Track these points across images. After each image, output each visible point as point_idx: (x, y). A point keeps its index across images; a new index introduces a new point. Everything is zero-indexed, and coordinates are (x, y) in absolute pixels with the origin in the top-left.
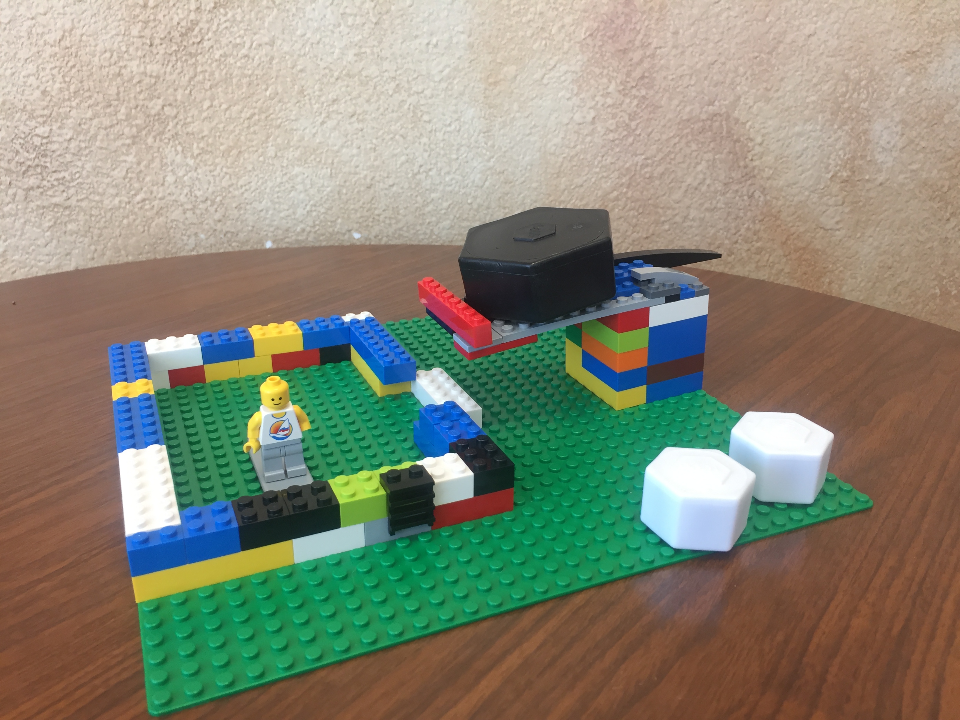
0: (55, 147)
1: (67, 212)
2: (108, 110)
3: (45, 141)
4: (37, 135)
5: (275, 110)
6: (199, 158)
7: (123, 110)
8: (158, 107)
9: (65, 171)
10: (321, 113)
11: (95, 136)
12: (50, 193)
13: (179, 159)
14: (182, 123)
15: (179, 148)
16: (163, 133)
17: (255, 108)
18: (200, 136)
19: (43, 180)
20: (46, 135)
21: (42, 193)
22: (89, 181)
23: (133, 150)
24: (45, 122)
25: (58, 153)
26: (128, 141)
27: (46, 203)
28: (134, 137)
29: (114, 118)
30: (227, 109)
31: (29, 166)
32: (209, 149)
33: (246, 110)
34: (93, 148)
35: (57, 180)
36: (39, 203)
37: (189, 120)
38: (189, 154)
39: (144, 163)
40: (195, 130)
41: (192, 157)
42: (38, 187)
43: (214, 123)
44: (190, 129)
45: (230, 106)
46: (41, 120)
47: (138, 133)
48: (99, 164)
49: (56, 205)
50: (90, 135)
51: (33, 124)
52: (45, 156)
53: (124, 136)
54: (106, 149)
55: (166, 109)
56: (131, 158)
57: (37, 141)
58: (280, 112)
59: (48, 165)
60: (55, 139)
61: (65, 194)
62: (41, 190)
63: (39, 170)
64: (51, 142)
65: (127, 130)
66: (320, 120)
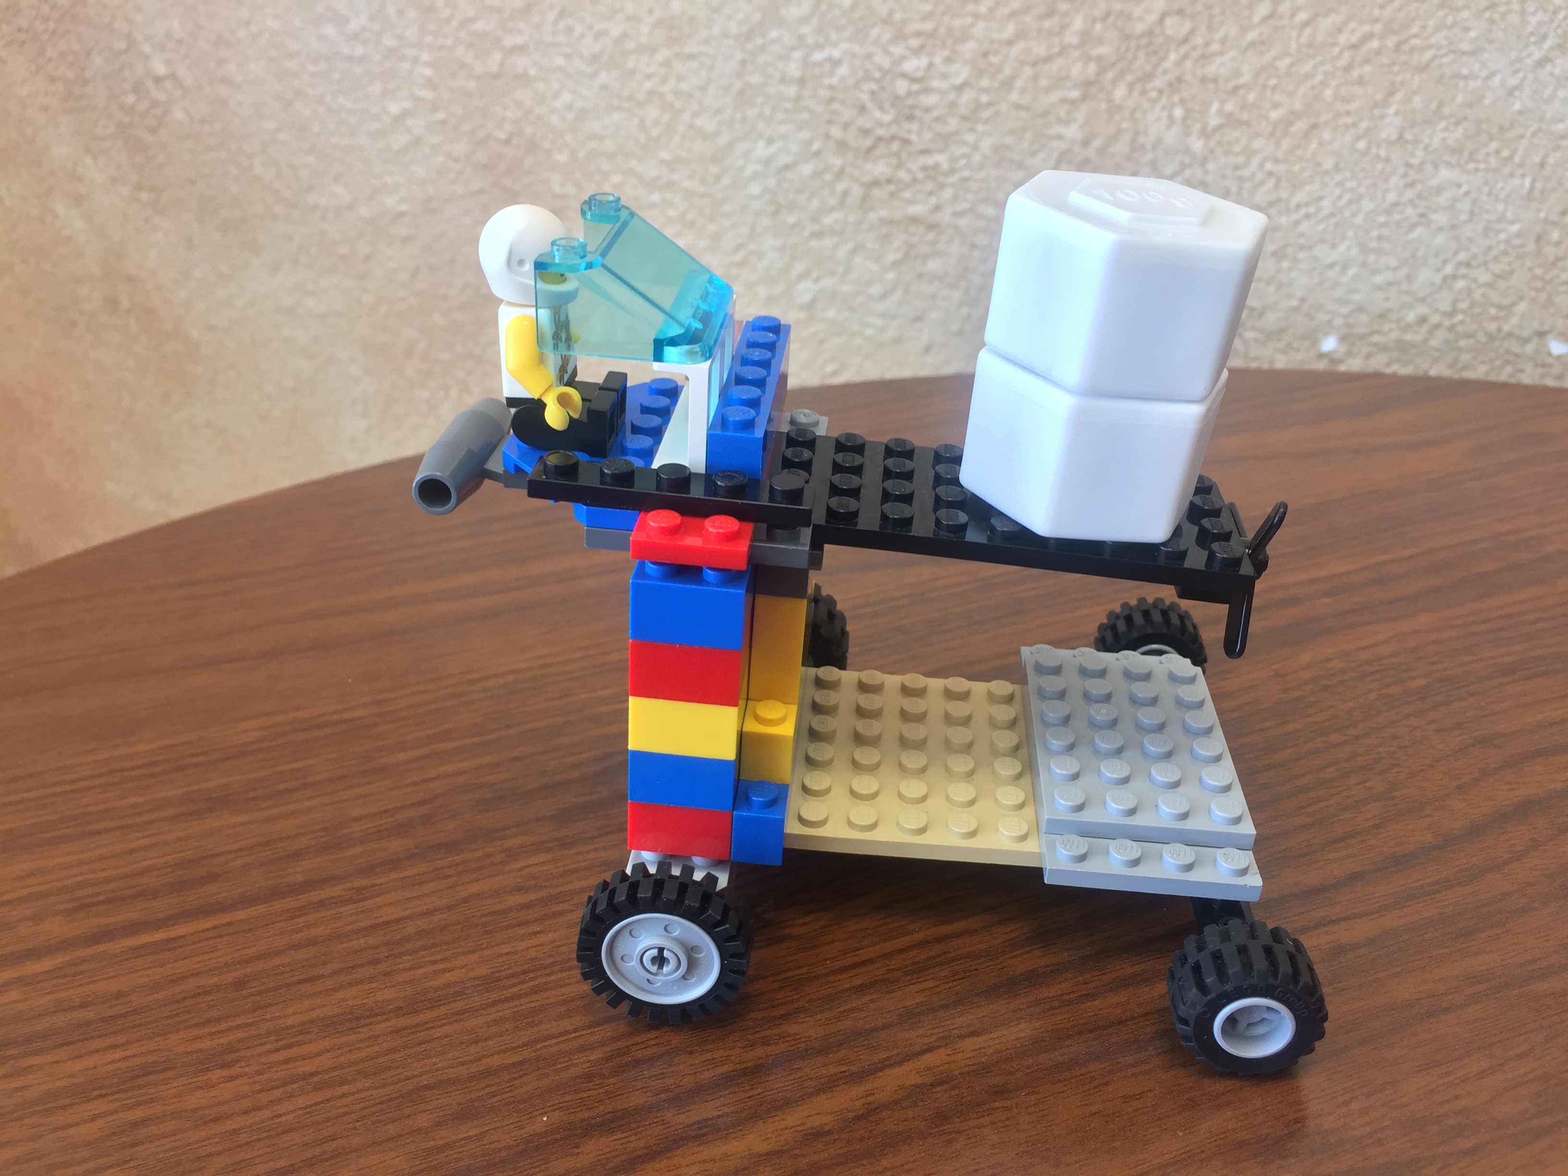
0: (930, 100)
1: (931, 236)
2: (1047, 24)
3: (915, 87)
4: (904, 75)
5: (1424, 27)
6: (1217, 136)
7: (1078, 24)
8: (1153, 18)
9: (942, 151)
10: (1544, 37)
11: (1013, 78)
12: (907, 194)
13: (1172, 136)
14: (1195, 55)
15: (1178, 113)
16: (1149, 76)
17: (1376, 20)
18: (1232, 84)
19: (900, 166)
20: (919, 74)
21: (892, 194)
22: (981, 175)
23: (1081, 114)
24: (921, 47)
25: (935, 113)
26: (1074, 94)
27: (897, 215)
28: (1089, 84)
29: (1056, 40)
30: (1305, 24)
31: (880, 139)
32: (1245, 116)
33: (1352, 25)
34: (1003, 107)
35: (924, 169)
36: (884, 213)
37: (1214, 47)
38: (1198, 126)
39: (1098, 143)
40: (1222, 71)
41: (1204, 133)
42: (889, 181)
43: (1268, 58)
44: (1211, 69)
45: (1316, 16)
46: (914, 43)
47: (1098, 74)
48: (1008, 140)
49: (914, 220)
50: (1001, 77)
51: (898, 50)
52: (910, 118)
53: (1069, 83)
54: (1026, 108)
55: (1168, 21)
56: (1072, 132)
57: (902, 86)
58: (1437, 29)
59: (913, 137)
60: (935, 84)
61: (933, 200)
62: (891, 188)
63: (895, 146)
64: (926, 91)
65: (1076, 70)
66: (1537, 56)
